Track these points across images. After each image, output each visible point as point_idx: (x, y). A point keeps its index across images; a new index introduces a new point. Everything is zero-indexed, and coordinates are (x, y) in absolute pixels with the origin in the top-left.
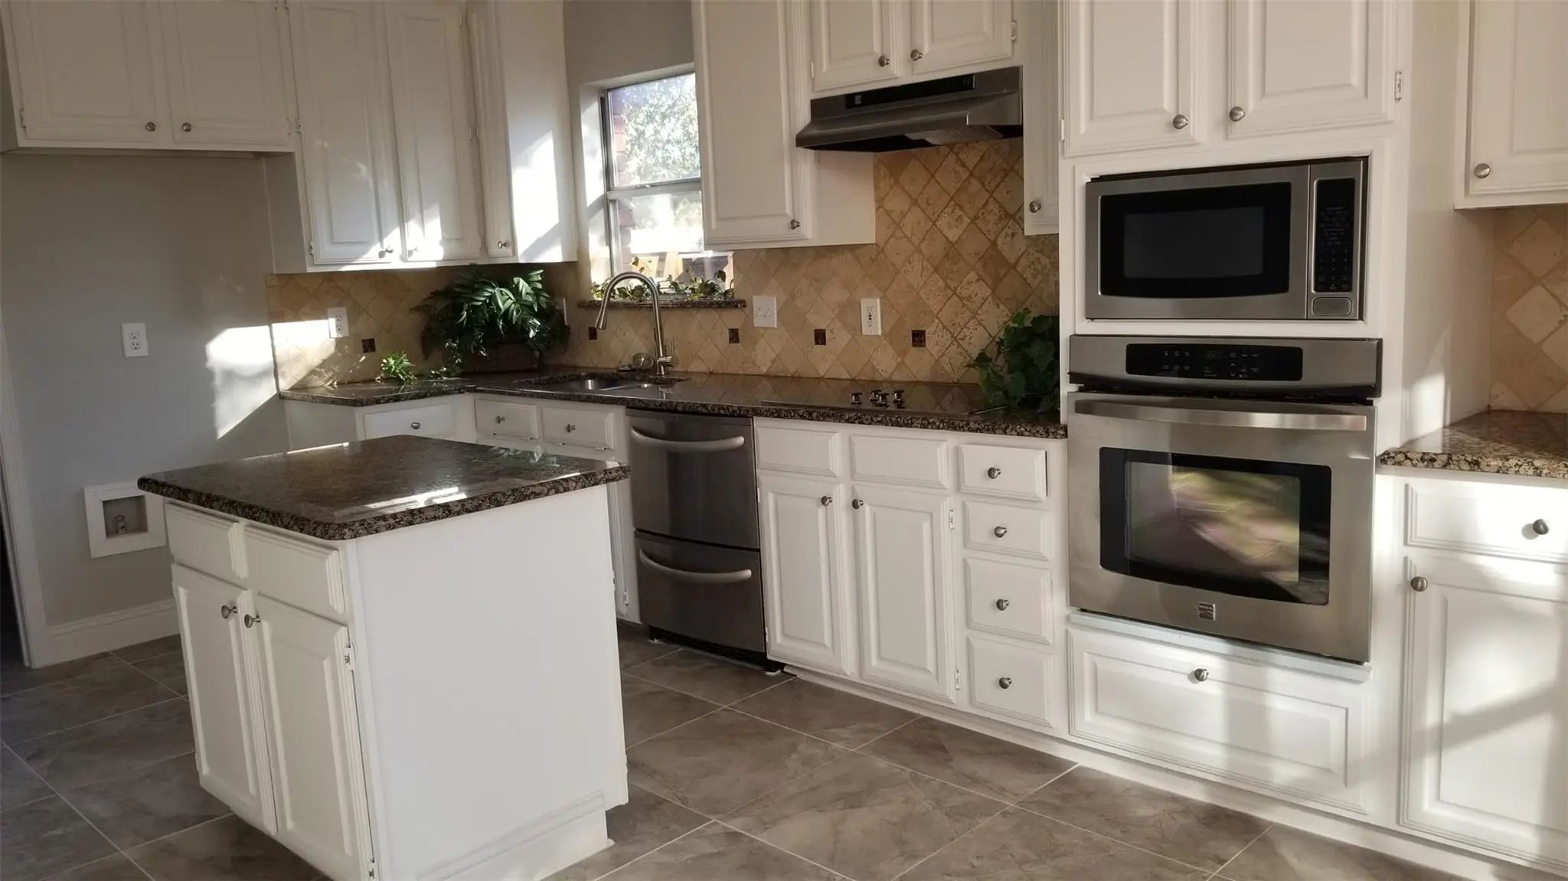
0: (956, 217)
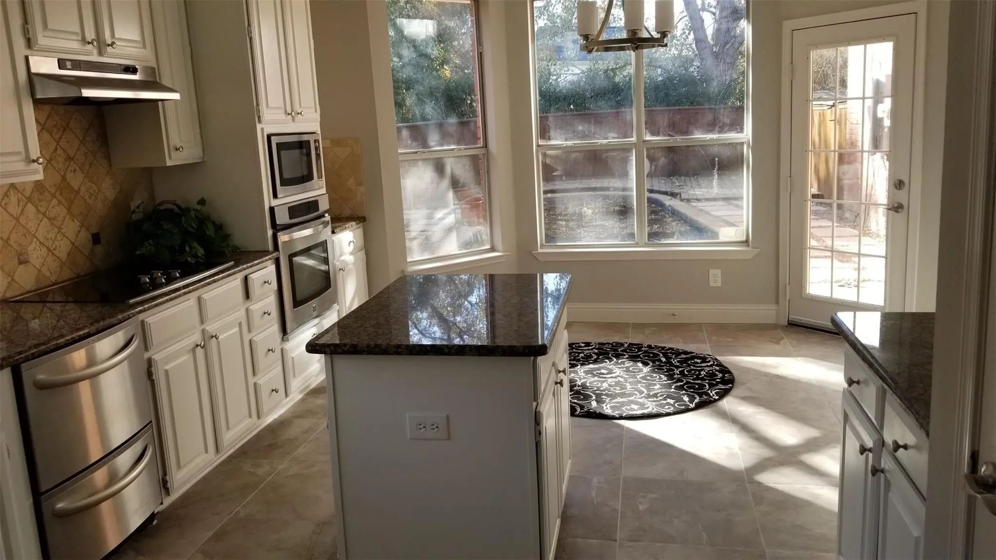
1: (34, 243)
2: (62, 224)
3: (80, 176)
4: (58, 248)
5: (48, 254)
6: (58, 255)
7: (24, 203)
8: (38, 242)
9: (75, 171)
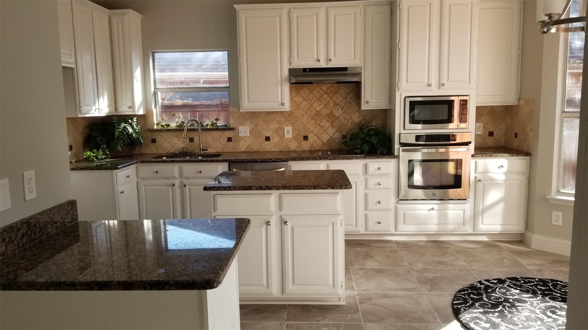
0: (319, 104)
1: (312, 134)
2: (327, 129)
3: (340, 112)
4: (323, 138)
5: (318, 139)
6: (322, 140)
7: (310, 119)
8: (314, 134)
9: (338, 109)
